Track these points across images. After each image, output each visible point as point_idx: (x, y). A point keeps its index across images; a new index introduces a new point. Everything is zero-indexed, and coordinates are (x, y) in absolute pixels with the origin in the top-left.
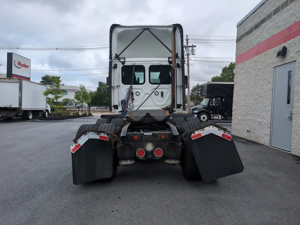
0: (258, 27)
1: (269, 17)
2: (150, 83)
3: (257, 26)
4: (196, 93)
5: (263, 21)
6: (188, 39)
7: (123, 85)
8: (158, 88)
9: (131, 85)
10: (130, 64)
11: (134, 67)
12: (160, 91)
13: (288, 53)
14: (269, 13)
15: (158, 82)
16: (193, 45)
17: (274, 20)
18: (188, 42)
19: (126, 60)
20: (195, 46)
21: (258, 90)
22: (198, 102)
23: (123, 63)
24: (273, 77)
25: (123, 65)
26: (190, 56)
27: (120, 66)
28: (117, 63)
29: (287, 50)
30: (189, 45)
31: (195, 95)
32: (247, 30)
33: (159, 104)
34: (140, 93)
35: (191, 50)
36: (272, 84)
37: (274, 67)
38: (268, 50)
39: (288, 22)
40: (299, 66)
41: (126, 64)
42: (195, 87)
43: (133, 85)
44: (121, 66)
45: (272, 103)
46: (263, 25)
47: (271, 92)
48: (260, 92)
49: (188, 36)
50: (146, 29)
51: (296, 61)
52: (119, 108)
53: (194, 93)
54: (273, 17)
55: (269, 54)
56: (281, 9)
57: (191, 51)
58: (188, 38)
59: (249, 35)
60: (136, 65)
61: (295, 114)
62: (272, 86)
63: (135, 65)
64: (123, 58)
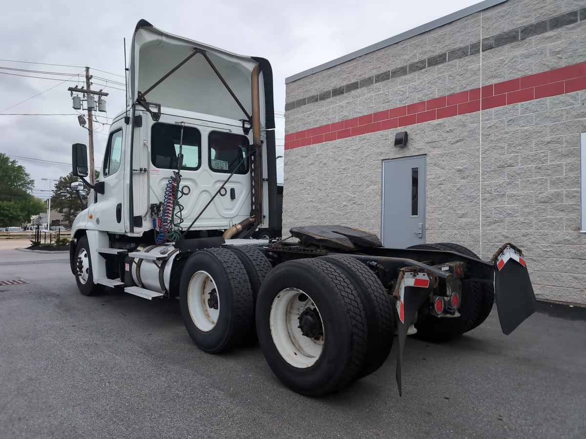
0: (342, 93)
1: (368, 82)
2: (211, 168)
3: (338, 92)
4: (68, 192)
5: (354, 86)
6: (92, 76)
7: (155, 167)
8: (230, 180)
9: (177, 171)
10: (171, 121)
11: (182, 130)
12: (228, 186)
13: (410, 141)
14: (367, 76)
15: (224, 169)
16: (101, 90)
17: (379, 90)
18: (92, 83)
19: (163, 110)
20: (106, 95)
21: (347, 193)
22: (72, 211)
23: (156, 116)
24: (381, 174)
25: (155, 122)
26: (93, 112)
27: (148, 122)
28: (141, 113)
29: (409, 138)
30: (92, 88)
31: (66, 195)
32: (314, 93)
33: (227, 214)
34: (190, 188)
35: (97, 101)
36: (380, 185)
37: (382, 160)
38: (367, 133)
39: (407, 98)
40: (432, 162)
41: (163, 120)
42: (65, 179)
43: (181, 171)
44: (151, 122)
45: (382, 213)
46: (354, 93)
47: (378, 197)
48: (353, 196)
49: (90, 70)
50: (200, 50)
51: (426, 154)
52: (144, 223)
53: (61, 191)
54: (376, 85)
55: (371, 139)
56: (392, 76)
57: (97, 104)
58: (90, 73)
59: (319, 102)
60: (186, 125)
61: (430, 228)
62: (380, 188)
63: (183, 124)
64: (155, 104)
